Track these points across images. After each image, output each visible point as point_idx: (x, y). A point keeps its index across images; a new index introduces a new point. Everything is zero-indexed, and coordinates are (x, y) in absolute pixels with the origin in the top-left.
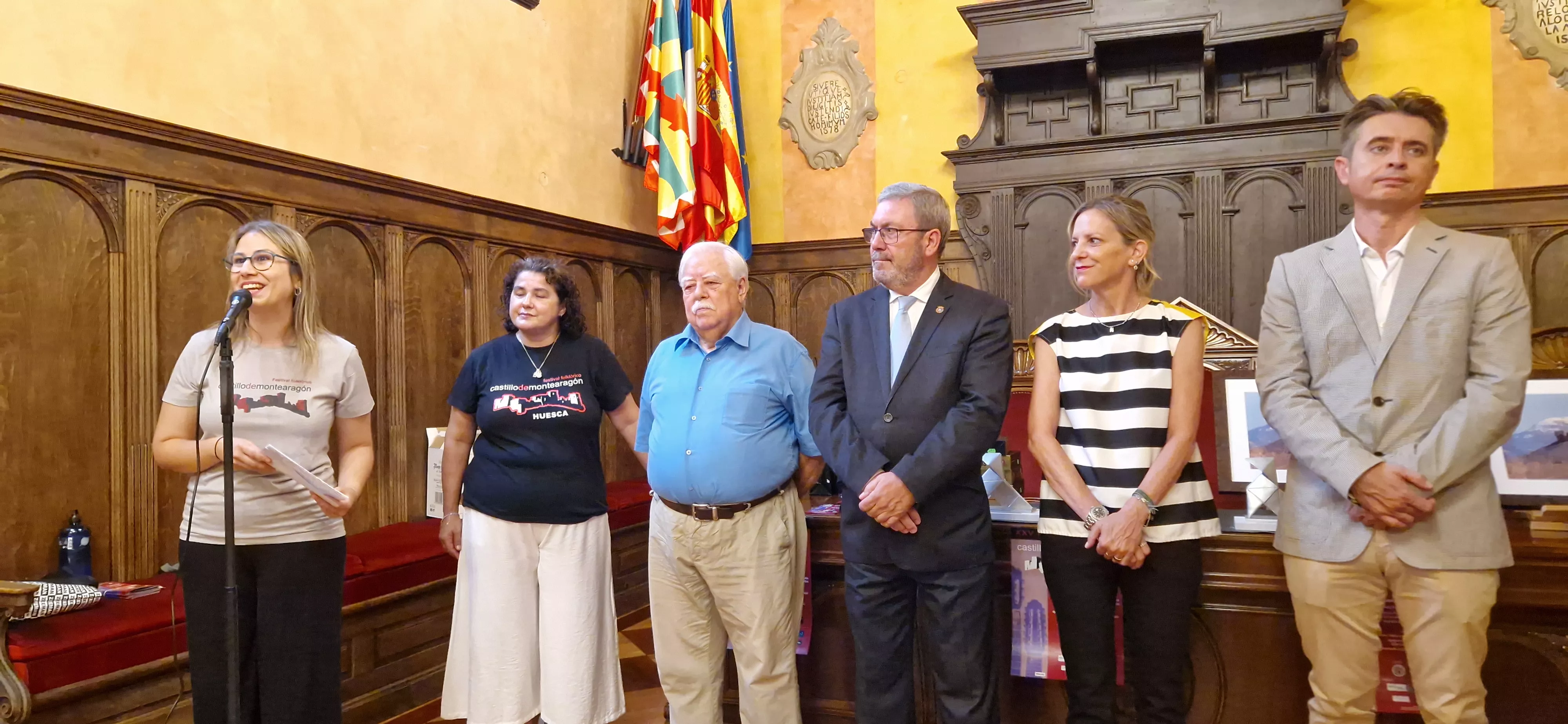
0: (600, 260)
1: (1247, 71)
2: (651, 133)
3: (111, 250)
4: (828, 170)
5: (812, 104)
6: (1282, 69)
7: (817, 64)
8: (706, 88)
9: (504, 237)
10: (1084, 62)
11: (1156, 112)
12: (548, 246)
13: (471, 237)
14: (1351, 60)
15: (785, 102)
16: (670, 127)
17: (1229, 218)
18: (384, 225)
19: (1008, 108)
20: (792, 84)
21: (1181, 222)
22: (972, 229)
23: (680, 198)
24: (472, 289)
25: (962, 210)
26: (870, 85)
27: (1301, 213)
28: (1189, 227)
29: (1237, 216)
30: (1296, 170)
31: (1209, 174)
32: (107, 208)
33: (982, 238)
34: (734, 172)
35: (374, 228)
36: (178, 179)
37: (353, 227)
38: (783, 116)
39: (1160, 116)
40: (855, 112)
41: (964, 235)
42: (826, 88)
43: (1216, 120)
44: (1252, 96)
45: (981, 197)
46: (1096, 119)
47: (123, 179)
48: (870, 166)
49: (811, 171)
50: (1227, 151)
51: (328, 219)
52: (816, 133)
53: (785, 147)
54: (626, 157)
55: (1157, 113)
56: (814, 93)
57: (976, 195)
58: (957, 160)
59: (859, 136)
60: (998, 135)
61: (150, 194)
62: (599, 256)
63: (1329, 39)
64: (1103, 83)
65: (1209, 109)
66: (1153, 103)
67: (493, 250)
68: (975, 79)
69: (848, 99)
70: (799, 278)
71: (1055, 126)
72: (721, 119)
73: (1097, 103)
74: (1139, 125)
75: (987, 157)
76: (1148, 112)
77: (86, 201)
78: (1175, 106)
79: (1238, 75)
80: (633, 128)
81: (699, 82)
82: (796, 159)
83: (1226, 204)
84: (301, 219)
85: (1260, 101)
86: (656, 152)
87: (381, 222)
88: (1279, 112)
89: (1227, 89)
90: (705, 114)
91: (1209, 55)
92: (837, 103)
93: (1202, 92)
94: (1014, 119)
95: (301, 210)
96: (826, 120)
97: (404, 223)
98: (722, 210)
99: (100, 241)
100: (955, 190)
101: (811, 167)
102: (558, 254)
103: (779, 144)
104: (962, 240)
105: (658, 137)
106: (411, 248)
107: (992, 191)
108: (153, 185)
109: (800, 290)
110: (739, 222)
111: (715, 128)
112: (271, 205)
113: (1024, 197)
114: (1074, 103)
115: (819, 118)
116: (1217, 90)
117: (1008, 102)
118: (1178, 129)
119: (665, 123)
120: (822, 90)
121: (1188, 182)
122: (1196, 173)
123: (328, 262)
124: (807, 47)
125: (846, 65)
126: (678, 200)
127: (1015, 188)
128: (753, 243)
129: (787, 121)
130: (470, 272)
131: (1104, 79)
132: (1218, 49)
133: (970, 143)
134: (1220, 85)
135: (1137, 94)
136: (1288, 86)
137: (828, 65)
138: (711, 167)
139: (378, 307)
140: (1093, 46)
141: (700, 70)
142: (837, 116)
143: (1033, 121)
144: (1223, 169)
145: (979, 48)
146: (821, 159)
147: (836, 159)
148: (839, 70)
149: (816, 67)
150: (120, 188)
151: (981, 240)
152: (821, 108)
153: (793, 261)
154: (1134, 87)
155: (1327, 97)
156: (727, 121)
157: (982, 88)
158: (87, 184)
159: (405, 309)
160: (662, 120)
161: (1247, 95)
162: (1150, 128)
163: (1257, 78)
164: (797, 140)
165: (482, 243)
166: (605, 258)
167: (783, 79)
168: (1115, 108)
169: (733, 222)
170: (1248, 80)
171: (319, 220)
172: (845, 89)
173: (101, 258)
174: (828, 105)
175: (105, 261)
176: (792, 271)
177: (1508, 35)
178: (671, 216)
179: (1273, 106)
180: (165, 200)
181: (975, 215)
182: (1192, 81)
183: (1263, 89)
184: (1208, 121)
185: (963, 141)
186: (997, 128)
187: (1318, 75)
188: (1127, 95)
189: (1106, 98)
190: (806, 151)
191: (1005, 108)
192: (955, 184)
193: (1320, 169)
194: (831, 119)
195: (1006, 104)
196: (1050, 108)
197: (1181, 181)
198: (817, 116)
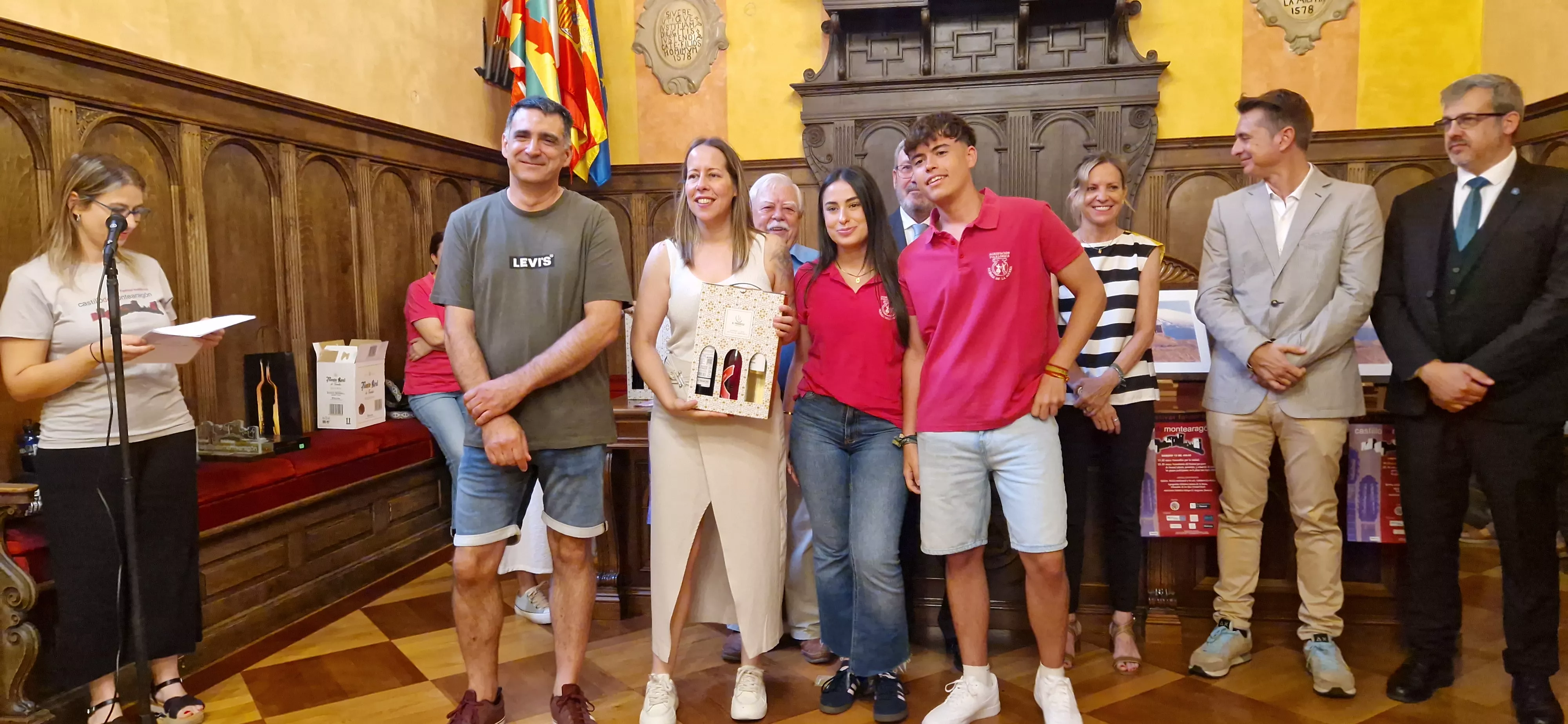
0: (468, 178)
1: (1051, 25)
2: (516, 54)
3: (38, 167)
4: (681, 95)
5: (665, 31)
6: (1081, 24)
8: (568, 12)
9: (386, 156)
10: (918, 9)
11: (977, 56)
12: (423, 164)
13: (355, 156)
14: (1137, 18)
15: (638, 27)
16: (537, 50)
17: (1035, 153)
18: (277, 143)
19: (850, 45)
20: (644, 10)
21: (996, 156)
22: (818, 156)
24: (357, 206)
25: (807, 142)
26: (721, 16)
28: (1002, 160)
29: (1042, 152)
30: (1091, 114)
31: (1021, 114)
32: (33, 125)
33: (826, 166)
34: (595, 94)
35: (269, 145)
36: (95, 96)
37: (252, 145)
38: (637, 41)
39: (981, 60)
40: (707, 41)
41: (810, 161)
42: (679, 16)
43: (1027, 67)
44: (1057, 47)
45: (825, 127)
46: (927, 61)
47: (46, 97)
48: (722, 93)
49: (664, 96)
50: (1034, 94)
51: (228, 137)
52: (670, 59)
53: (639, 72)
54: (488, 76)
55: (979, 58)
56: (667, 21)
57: (822, 126)
58: (803, 92)
59: (711, 64)
60: (841, 71)
61: (71, 112)
62: (468, 175)
63: (1119, 0)
64: (934, 28)
65: (1022, 57)
66: (976, 49)
67: (375, 168)
68: (819, 16)
69: (700, 28)
70: (655, 199)
71: (891, 65)
72: (582, 43)
73: (928, 47)
74: (962, 68)
75: (831, 91)
76: (971, 57)
77: (13, 118)
78: (993, 52)
79: (1044, 29)
80: (494, 48)
81: (560, 6)
82: (650, 84)
83: (1033, 142)
84: (205, 137)
85: (1063, 51)
86: (523, 74)
87: (275, 140)
88: (1079, 62)
89: (1036, 40)
90: (567, 37)
91: (1024, 9)
92: (690, 31)
93: (1015, 41)
94: (855, 57)
95: (206, 128)
96: (679, 47)
97: (296, 141)
98: (585, 132)
99: (29, 157)
100: (802, 120)
101: (664, 91)
102: (432, 172)
103: (633, 70)
104: (808, 167)
105: (524, 58)
106: (303, 166)
107: (835, 123)
108: (74, 103)
109: (655, 211)
110: (600, 144)
111: (577, 51)
112: (178, 123)
113: (863, 129)
114: (907, 45)
115: (673, 45)
116: (1028, 40)
117: (850, 39)
118: (996, 73)
119: (531, 46)
120: (674, 18)
121: (1003, 121)
122: (1010, 113)
123: (230, 179)
127: (856, 120)
128: (612, 164)
129: (641, 46)
130: (355, 190)
131: (933, 24)
132: (1032, 3)
133: (815, 77)
134: (1030, 36)
135: (961, 39)
136: (1086, 39)
138: (575, 91)
139: (276, 224)
142: (690, 44)
143: (872, 58)
144: (1032, 111)
146: (673, 84)
147: (689, 86)
150: (44, 106)
151: (825, 168)
152: (675, 35)
153: (649, 183)
154: (959, 33)
155: (1116, 50)
156: (586, 45)
157: (826, 26)
158: (14, 101)
159: (301, 225)
160: (528, 43)
161: (1053, 45)
162: (972, 71)
163: (1063, 30)
164: (650, 65)
165: (364, 161)
166: (473, 176)
167: (635, 5)
168: (943, 51)
169: (595, 144)
170: (1054, 32)
171: (221, 138)
172: (697, 18)
173: (28, 176)
174: (680, 32)
175: (33, 178)
176: (648, 192)
177: (1256, 5)
179: (1074, 56)
180: (84, 118)
181: (819, 144)
182: (1007, 31)
183: (1065, 40)
184: (1020, 68)
185: (809, 74)
186: (840, 64)
187: (1110, 31)
188: (953, 40)
189: (935, 41)
190: (660, 76)
191: (847, 46)
192: (802, 114)
193: (1109, 113)
194: (684, 46)
195: (848, 42)
196: (886, 49)
197: (997, 119)
198: (670, 43)
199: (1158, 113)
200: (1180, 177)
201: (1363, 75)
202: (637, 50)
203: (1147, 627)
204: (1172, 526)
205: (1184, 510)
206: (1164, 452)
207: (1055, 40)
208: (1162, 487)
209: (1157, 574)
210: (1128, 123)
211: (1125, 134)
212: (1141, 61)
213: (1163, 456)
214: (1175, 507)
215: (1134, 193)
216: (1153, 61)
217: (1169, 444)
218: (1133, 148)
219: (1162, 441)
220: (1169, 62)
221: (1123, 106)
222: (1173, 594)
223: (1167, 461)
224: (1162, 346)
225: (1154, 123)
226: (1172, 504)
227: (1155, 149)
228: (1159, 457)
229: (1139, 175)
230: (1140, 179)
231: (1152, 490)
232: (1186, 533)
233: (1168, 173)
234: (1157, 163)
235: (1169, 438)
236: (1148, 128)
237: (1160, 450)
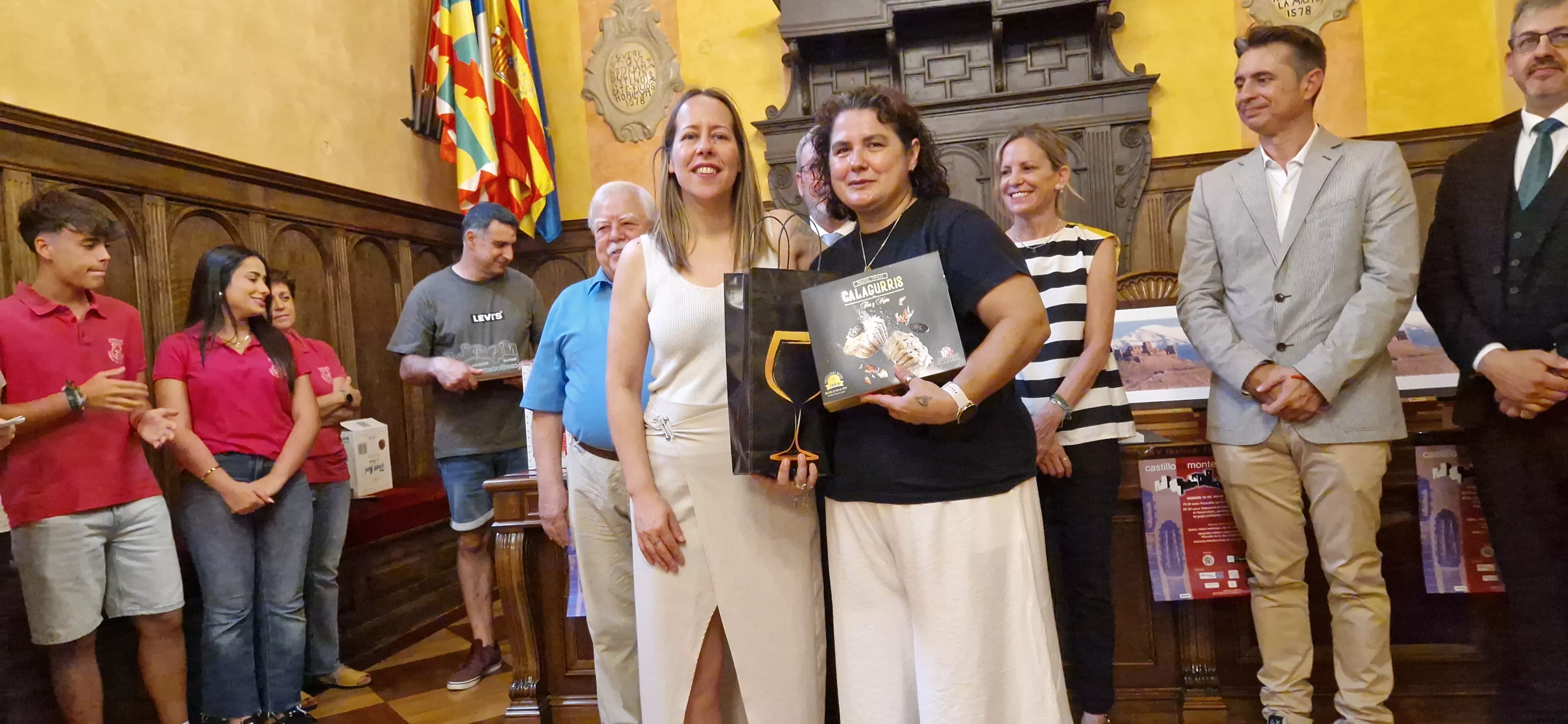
0: (396, 238)
1: (1030, 42)
2: (444, 100)
4: (636, 142)
5: (615, 75)
6: (1059, 41)
7: (618, 33)
8: (503, 55)
9: (284, 211)
10: (882, 32)
11: (951, 82)
12: (336, 221)
14: (1121, 31)
15: (586, 73)
19: (813, 78)
20: (592, 54)
21: (978, 187)
22: (786, 198)
23: (482, 169)
25: (774, 181)
26: (675, 56)
27: (1084, 176)
28: (986, 191)
30: (1078, 135)
34: (539, 143)
37: (105, 196)
38: (586, 88)
39: (955, 85)
40: (661, 83)
42: (629, 58)
43: (1005, 89)
44: (1035, 66)
49: (618, 144)
50: (1016, 118)
52: (622, 105)
53: (590, 120)
54: (417, 128)
56: (617, 64)
57: (787, 165)
58: (766, 131)
59: (666, 108)
60: (805, 104)
62: (395, 234)
63: (1101, 10)
64: (901, 54)
65: (999, 78)
66: (948, 73)
67: (273, 224)
68: (780, 49)
69: (652, 69)
72: (521, 89)
73: (896, 73)
74: (936, 94)
75: (795, 127)
76: (944, 82)
78: (967, 76)
79: (1022, 47)
80: (423, 95)
81: (494, 48)
82: (601, 132)
85: (1043, 71)
86: (453, 122)
87: (137, 191)
88: (1061, 80)
89: (1013, 60)
90: (503, 82)
91: (997, 25)
92: (642, 74)
93: (991, 63)
94: (820, 89)
95: (39, 175)
96: (631, 91)
97: (167, 193)
98: (528, 183)
100: (767, 160)
101: (617, 139)
102: (348, 230)
103: (583, 116)
105: (453, 104)
106: (176, 221)
110: (547, 196)
111: (516, 97)
114: (874, 73)
116: (1004, 61)
117: (812, 71)
118: (972, 97)
119: (460, 91)
120: (624, 60)
121: (983, 148)
122: (990, 140)
124: (606, 16)
125: (649, 35)
126: (479, 171)
128: (562, 219)
129: (590, 92)
131: (902, 49)
132: (1005, 18)
134: (1007, 56)
135: (932, 65)
136: (1067, 56)
137: (630, 34)
138: (514, 137)
139: (140, 286)
140: (891, 16)
141: (495, 36)
142: (643, 87)
145: (781, 18)
146: (627, 131)
147: (644, 132)
148: (642, 40)
149: (617, 37)
152: (626, 79)
154: (931, 58)
155: (1101, 65)
156: (526, 90)
157: (786, 59)
159: (174, 289)
160: (457, 87)
161: (1032, 65)
162: (946, 97)
163: (1041, 48)
164: (601, 112)
165: (259, 217)
166: (400, 235)
167: (583, 49)
168: (914, 78)
169: (540, 196)
170: (1032, 50)
172: (649, 60)
174: (632, 75)
177: (1248, 10)
178: (473, 188)
179: (1056, 75)
181: (786, 185)
182: (982, 52)
183: (1045, 59)
184: (999, 89)
185: (770, 111)
186: (803, 98)
187: (1091, 47)
188: (924, 65)
189: (905, 68)
190: (612, 124)
191: (811, 79)
192: (766, 154)
193: (1098, 134)
194: (636, 90)
195: (810, 72)
196: (852, 79)
197: (977, 148)
198: (622, 87)
199: (1151, 131)
200: (1180, 198)
201: (1371, 77)
202: (587, 97)
203: (1184, 713)
204: (1208, 586)
205: (1221, 565)
206: (1189, 494)
207: (1034, 59)
208: (1190, 538)
209: (1193, 647)
210: (1119, 143)
211: (1117, 156)
212: (1128, 76)
213: (1188, 499)
214: (1209, 562)
215: (1132, 218)
216: (1142, 75)
217: (1196, 483)
218: (1126, 170)
219: (1185, 480)
220: (1159, 75)
221: (1113, 126)
222: (1214, 670)
223: (1193, 504)
224: (1176, 369)
225: (1147, 140)
226: (1204, 558)
227: (1151, 170)
228: (1183, 500)
229: (1135, 198)
230: (1137, 202)
231: (1179, 542)
232: (1225, 592)
233: (1168, 194)
234: (1154, 185)
235: (1193, 476)
236: (1141, 147)
237: (1185, 491)
